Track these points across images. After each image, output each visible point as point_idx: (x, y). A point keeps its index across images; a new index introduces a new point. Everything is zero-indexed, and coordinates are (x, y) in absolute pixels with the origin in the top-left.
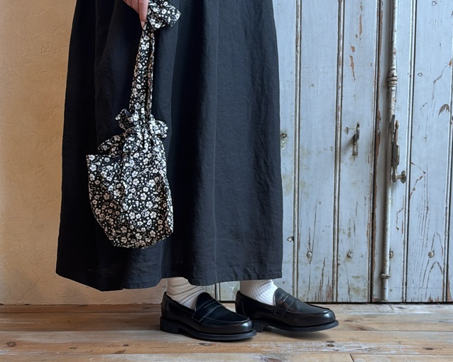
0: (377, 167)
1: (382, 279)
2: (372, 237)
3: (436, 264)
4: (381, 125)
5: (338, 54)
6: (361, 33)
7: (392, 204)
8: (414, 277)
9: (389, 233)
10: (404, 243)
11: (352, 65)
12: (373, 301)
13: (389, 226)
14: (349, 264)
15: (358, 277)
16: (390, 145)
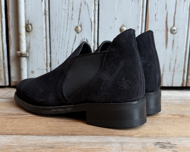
1: (19, 58)
10: (45, 14)
12: (12, 84)
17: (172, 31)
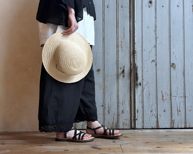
0: (131, 81)
1: (135, 120)
2: (131, 105)
3: (153, 115)
4: (132, 67)
5: (117, 44)
6: (124, 37)
7: (137, 93)
8: (146, 119)
9: (136, 103)
10: (142, 107)
11: (122, 47)
12: (132, 128)
13: (136, 101)
14: (123, 115)
15: (126, 120)
16: (135, 73)
17: (179, 111)
